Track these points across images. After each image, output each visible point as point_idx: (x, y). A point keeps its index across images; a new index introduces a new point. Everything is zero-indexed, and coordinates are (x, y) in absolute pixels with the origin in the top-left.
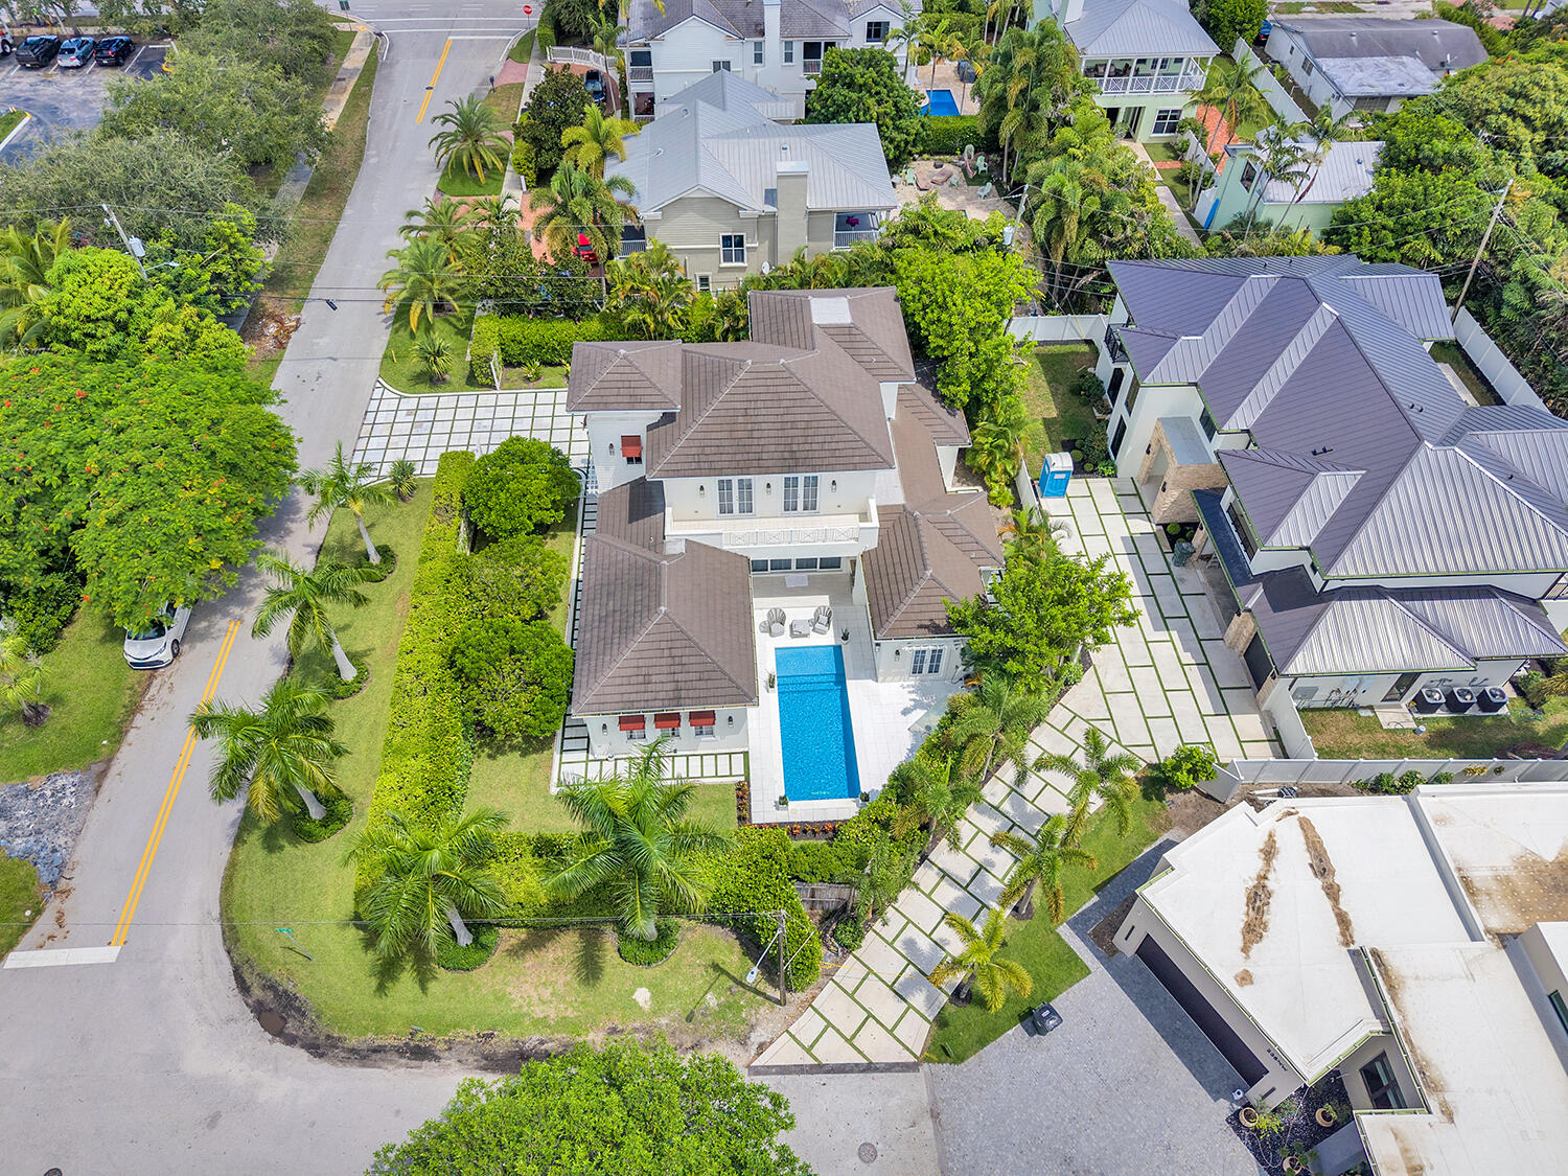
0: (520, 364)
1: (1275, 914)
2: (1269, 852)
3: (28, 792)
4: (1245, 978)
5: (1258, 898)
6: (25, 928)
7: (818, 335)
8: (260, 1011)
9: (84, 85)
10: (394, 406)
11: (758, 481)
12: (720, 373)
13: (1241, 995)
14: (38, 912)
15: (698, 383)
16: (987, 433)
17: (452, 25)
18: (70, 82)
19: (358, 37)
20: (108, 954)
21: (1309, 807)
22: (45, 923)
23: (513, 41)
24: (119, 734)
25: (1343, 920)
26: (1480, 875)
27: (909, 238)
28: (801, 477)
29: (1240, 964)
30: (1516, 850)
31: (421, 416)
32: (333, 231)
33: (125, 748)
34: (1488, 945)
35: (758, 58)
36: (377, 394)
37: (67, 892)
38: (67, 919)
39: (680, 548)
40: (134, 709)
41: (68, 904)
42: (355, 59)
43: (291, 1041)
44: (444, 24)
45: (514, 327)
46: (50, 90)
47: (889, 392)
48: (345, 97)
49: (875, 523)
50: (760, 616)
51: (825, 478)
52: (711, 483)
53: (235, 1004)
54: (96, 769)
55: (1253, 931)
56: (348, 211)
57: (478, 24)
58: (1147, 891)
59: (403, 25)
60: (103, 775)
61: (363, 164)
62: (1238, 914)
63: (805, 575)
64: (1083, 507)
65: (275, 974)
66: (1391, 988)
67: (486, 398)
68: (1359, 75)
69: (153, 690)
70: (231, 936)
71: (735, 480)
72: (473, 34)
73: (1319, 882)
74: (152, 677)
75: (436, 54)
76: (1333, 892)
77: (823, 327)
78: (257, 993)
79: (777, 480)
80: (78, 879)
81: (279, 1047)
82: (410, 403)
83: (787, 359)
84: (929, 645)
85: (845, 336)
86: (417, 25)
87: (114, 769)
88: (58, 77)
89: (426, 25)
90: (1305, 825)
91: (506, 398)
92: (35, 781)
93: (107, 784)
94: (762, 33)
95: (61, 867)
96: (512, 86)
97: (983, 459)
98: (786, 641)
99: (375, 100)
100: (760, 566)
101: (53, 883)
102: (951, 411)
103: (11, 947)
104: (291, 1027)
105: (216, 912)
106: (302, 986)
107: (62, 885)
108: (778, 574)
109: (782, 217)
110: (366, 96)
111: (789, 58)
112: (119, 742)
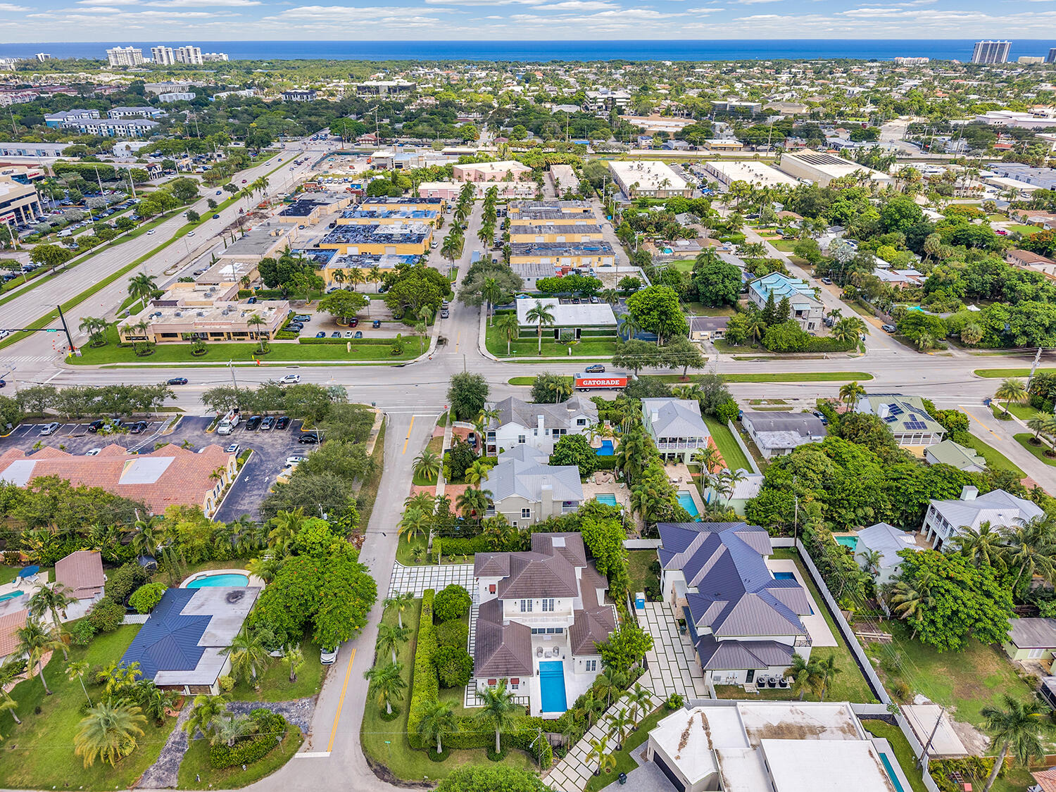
0: (448, 555)
1: (690, 740)
2: (690, 723)
3: (294, 704)
4: (678, 758)
5: (685, 736)
6: (300, 745)
7: (555, 552)
8: (375, 772)
9: (271, 437)
10: (401, 571)
11: (535, 601)
12: (522, 564)
13: (676, 762)
14: (303, 741)
15: (514, 567)
16: (615, 585)
17: (414, 410)
18: (266, 435)
19: (377, 416)
20: (327, 754)
21: (705, 709)
22: (305, 745)
23: (439, 417)
24: (321, 686)
25: (710, 742)
26: (752, 729)
27: (587, 513)
28: (548, 599)
29: (677, 754)
30: (765, 723)
31: (412, 575)
32: (374, 500)
33: (323, 691)
34: (751, 748)
35: (536, 434)
36: (396, 566)
37: (311, 735)
38: (313, 744)
39: (508, 623)
40: (324, 678)
41: (312, 739)
42: (377, 426)
43: (386, 781)
44: (411, 410)
45: (447, 542)
46: (259, 439)
47: (578, 571)
48: (374, 442)
49: (573, 615)
50: (534, 650)
51: (556, 600)
52: (519, 601)
53: (369, 770)
54: (314, 697)
55: (682, 745)
56: (379, 492)
57: (424, 409)
58: (652, 733)
59: (396, 410)
60: (317, 699)
61: (384, 473)
62: (679, 739)
63: (550, 635)
64: (650, 613)
65: (380, 761)
66: (719, 760)
67: (436, 568)
68: (773, 439)
69: (330, 672)
70: (365, 750)
71: (526, 600)
72: (423, 414)
73: (705, 732)
74: (329, 668)
75: (409, 423)
76: (708, 735)
77: (556, 548)
78: (374, 767)
79: (541, 600)
80: (314, 731)
81: (383, 782)
82: (408, 570)
83: (544, 560)
84: (591, 658)
85: (563, 551)
86: (400, 410)
87: (320, 698)
88: (260, 434)
89: (404, 410)
90: (703, 715)
91: (443, 568)
92: (295, 701)
93: (318, 702)
94: (537, 426)
95: (308, 728)
96: (439, 437)
97: (613, 594)
98: (543, 659)
99: (386, 444)
100: (534, 631)
101: (306, 733)
102: (601, 576)
103: (296, 752)
104: (386, 777)
105: (359, 742)
106: (388, 765)
107: (309, 733)
108: (541, 635)
109: (543, 503)
110: (382, 442)
111: (547, 434)
112: (321, 688)
